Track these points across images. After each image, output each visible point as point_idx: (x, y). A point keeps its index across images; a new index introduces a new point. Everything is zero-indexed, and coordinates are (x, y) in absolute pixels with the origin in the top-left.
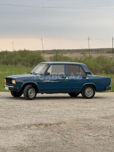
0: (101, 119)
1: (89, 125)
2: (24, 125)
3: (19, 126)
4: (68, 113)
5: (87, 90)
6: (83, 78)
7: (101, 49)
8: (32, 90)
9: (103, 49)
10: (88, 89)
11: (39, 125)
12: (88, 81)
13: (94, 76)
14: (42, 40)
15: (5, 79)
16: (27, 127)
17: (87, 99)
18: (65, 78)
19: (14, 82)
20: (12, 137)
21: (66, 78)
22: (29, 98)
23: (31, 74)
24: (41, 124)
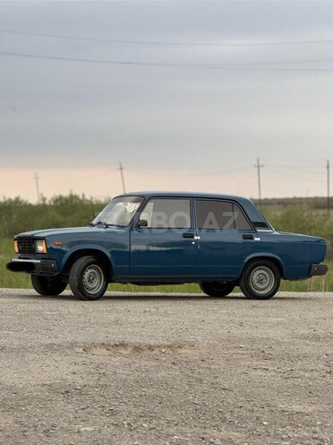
0: (297, 341)
1: (263, 352)
2: (73, 345)
3: (59, 345)
4: (200, 327)
5: (256, 274)
6: (245, 237)
7: (295, 198)
8: (93, 270)
9: (301, 199)
10: (258, 272)
11: (117, 346)
12: (260, 246)
13: (276, 233)
14: (121, 169)
15: (16, 242)
16: (81, 350)
17: (258, 302)
18: (193, 237)
19: (41, 248)
20: (37, 365)
21: (196, 238)
22: (84, 295)
23: (93, 225)
24: (123, 345)
